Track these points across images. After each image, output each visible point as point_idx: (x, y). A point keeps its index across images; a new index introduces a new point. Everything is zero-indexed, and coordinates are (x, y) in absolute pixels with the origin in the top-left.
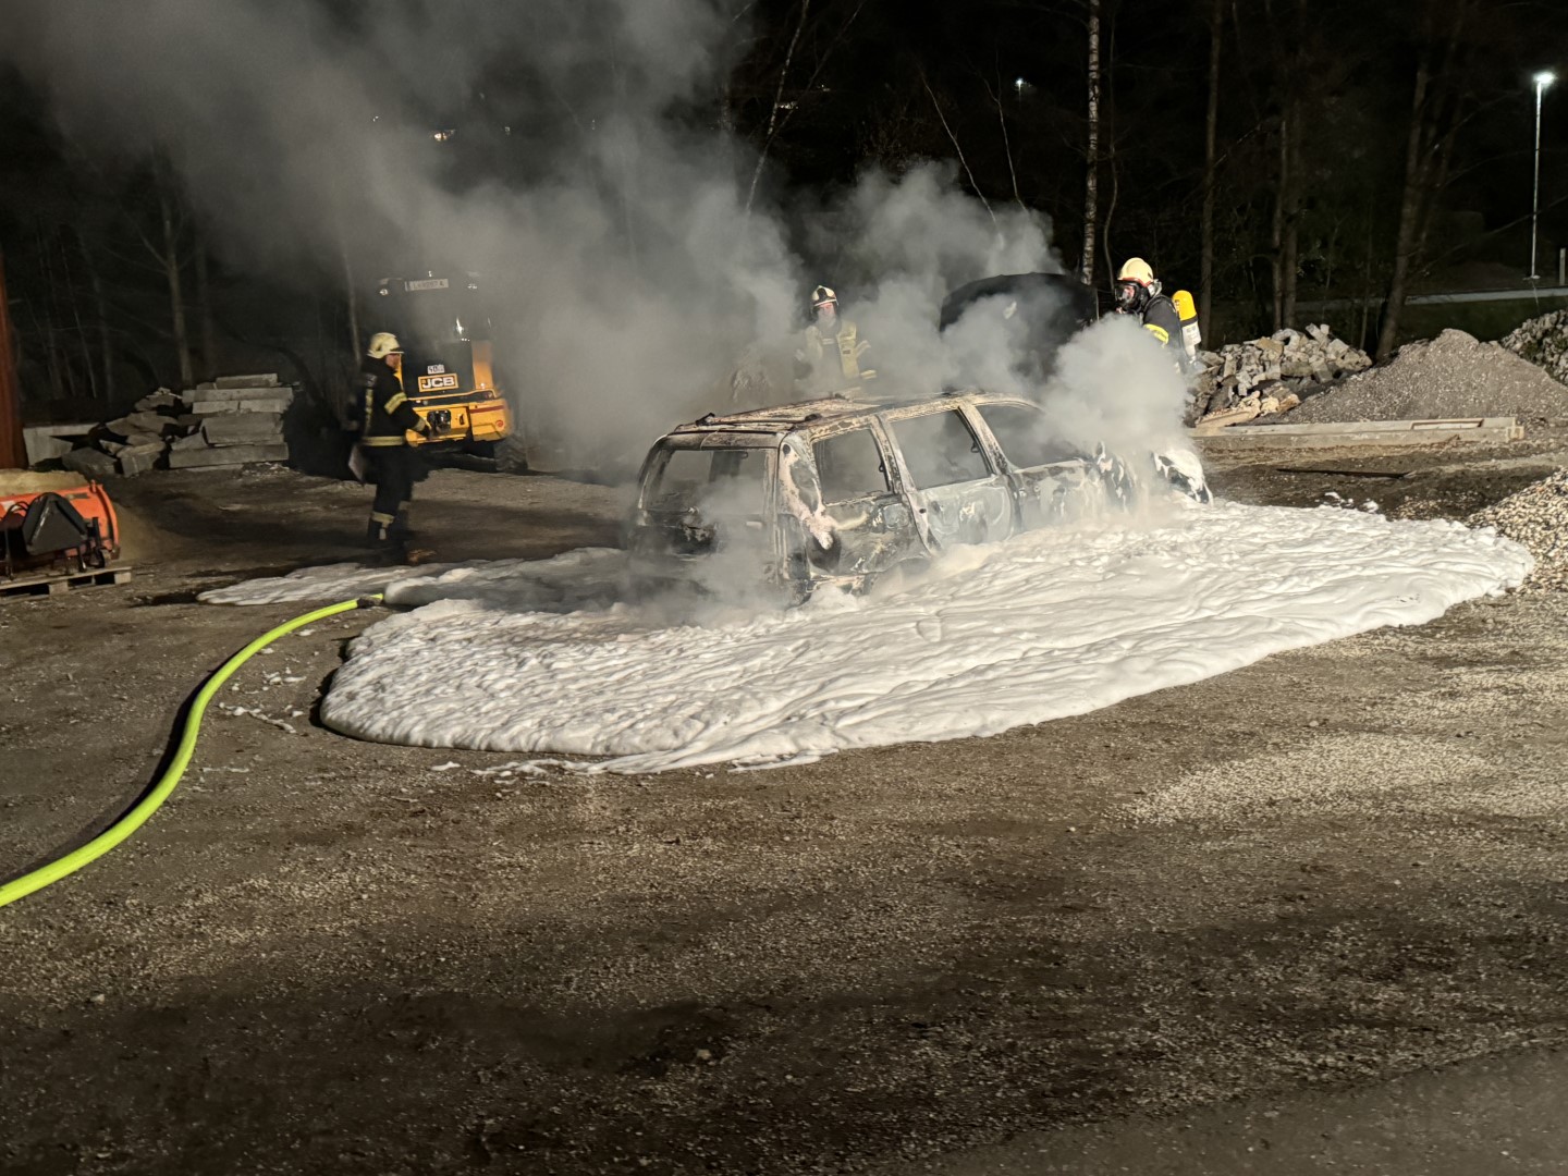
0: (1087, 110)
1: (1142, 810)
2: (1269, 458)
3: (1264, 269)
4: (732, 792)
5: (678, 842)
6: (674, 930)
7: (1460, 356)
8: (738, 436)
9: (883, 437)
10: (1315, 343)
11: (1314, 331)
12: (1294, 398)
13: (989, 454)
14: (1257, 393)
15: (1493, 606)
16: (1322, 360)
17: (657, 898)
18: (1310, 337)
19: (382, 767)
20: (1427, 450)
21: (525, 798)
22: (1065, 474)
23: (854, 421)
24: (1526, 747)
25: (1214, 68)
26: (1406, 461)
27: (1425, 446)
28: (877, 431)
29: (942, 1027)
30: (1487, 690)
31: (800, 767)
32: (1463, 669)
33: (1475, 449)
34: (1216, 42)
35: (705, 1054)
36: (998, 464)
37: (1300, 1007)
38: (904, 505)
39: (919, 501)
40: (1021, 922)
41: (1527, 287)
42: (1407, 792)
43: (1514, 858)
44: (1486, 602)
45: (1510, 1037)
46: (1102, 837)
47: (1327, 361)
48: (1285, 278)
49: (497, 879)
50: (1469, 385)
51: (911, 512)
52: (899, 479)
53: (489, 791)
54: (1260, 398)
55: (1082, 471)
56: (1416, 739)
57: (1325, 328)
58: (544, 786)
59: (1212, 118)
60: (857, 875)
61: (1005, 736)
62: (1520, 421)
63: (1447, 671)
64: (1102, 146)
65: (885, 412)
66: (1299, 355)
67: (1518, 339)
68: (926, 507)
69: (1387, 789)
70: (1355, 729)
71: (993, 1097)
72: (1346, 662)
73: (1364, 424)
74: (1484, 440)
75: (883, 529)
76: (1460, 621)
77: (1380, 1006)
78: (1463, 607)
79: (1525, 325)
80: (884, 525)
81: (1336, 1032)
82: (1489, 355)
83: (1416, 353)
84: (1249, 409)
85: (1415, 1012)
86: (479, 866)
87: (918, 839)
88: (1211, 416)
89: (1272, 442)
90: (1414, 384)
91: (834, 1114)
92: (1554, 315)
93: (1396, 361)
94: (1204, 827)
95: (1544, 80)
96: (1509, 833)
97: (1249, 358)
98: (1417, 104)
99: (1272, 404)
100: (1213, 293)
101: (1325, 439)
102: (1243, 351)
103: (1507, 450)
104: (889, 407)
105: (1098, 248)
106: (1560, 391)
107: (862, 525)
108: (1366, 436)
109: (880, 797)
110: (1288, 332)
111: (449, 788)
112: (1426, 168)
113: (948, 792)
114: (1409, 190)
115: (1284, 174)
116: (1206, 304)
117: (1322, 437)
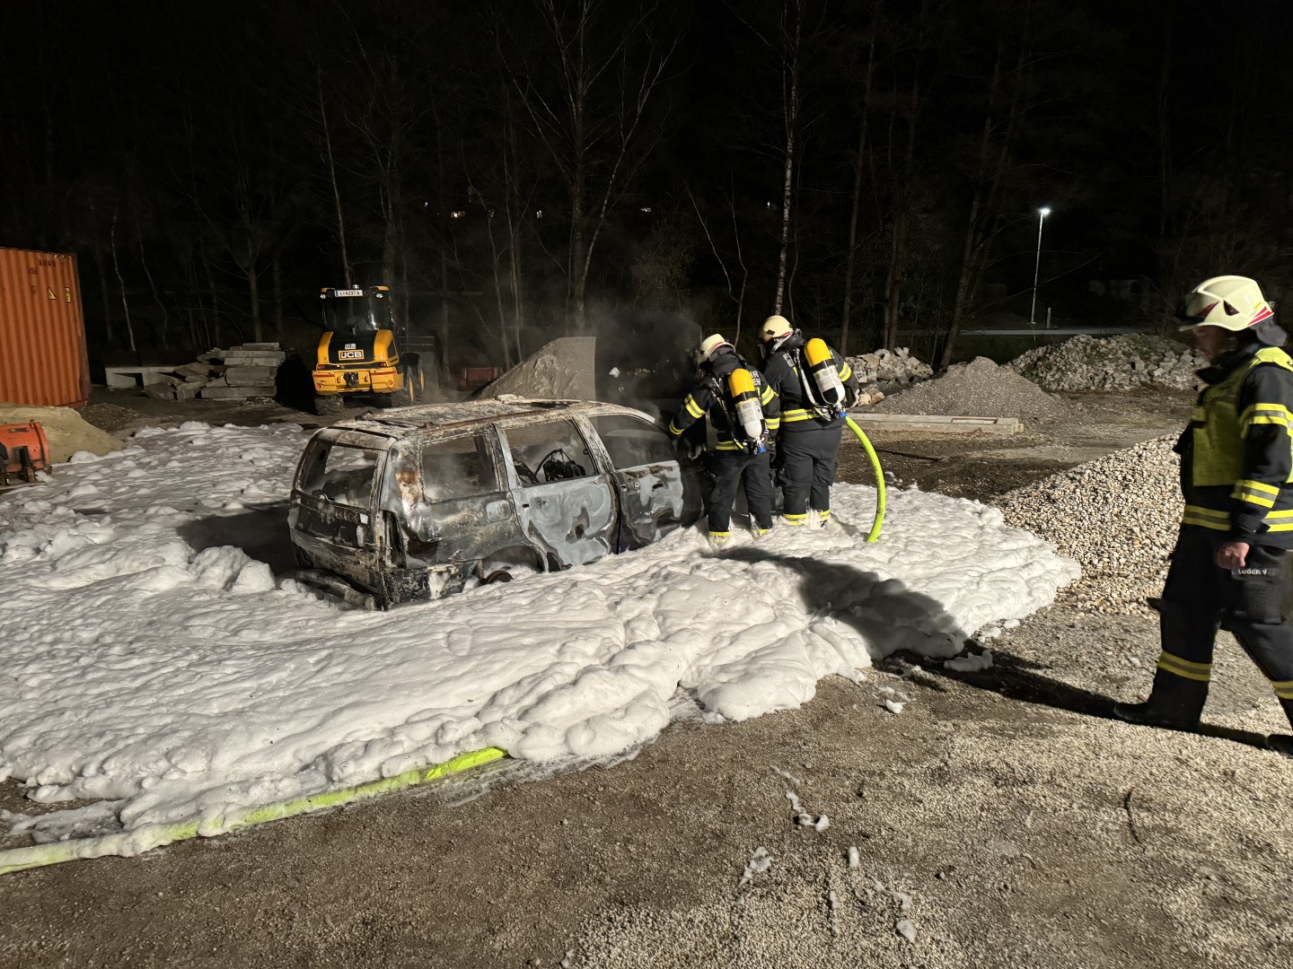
0: (783, 213)
3: (880, 310)
7: (986, 375)
8: (364, 437)
10: (899, 358)
11: (900, 352)
12: (880, 395)
13: (595, 457)
16: (903, 370)
18: (897, 355)
20: (959, 438)
22: (665, 472)
23: (469, 428)
25: (857, 193)
26: (945, 445)
27: (959, 435)
33: (991, 439)
34: (859, 178)
36: (605, 464)
38: (508, 501)
39: (523, 497)
41: (1029, 328)
47: (905, 371)
48: (891, 316)
50: (990, 393)
51: (513, 506)
57: (906, 350)
59: (854, 222)
62: (1022, 420)
64: (790, 235)
65: (502, 421)
66: (889, 366)
67: (1022, 362)
68: (529, 502)
73: (922, 417)
74: (997, 433)
75: (485, 522)
79: (1027, 353)
80: (486, 519)
82: (1004, 375)
83: (958, 372)
90: (955, 391)
92: (1044, 348)
93: (946, 375)
95: (1045, 212)
98: (972, 220)
99: (866, 399)
100: (850, 324)
103: (1012, 442)
105: (785, 292)
106: (1048, 399)
107: (462, 520)
108: (921, 425)
110: (883, 351)
112: (975, 258)
114: (965, 270)
115: (894, 257)
116: (845, 330)
117: (895, 423)
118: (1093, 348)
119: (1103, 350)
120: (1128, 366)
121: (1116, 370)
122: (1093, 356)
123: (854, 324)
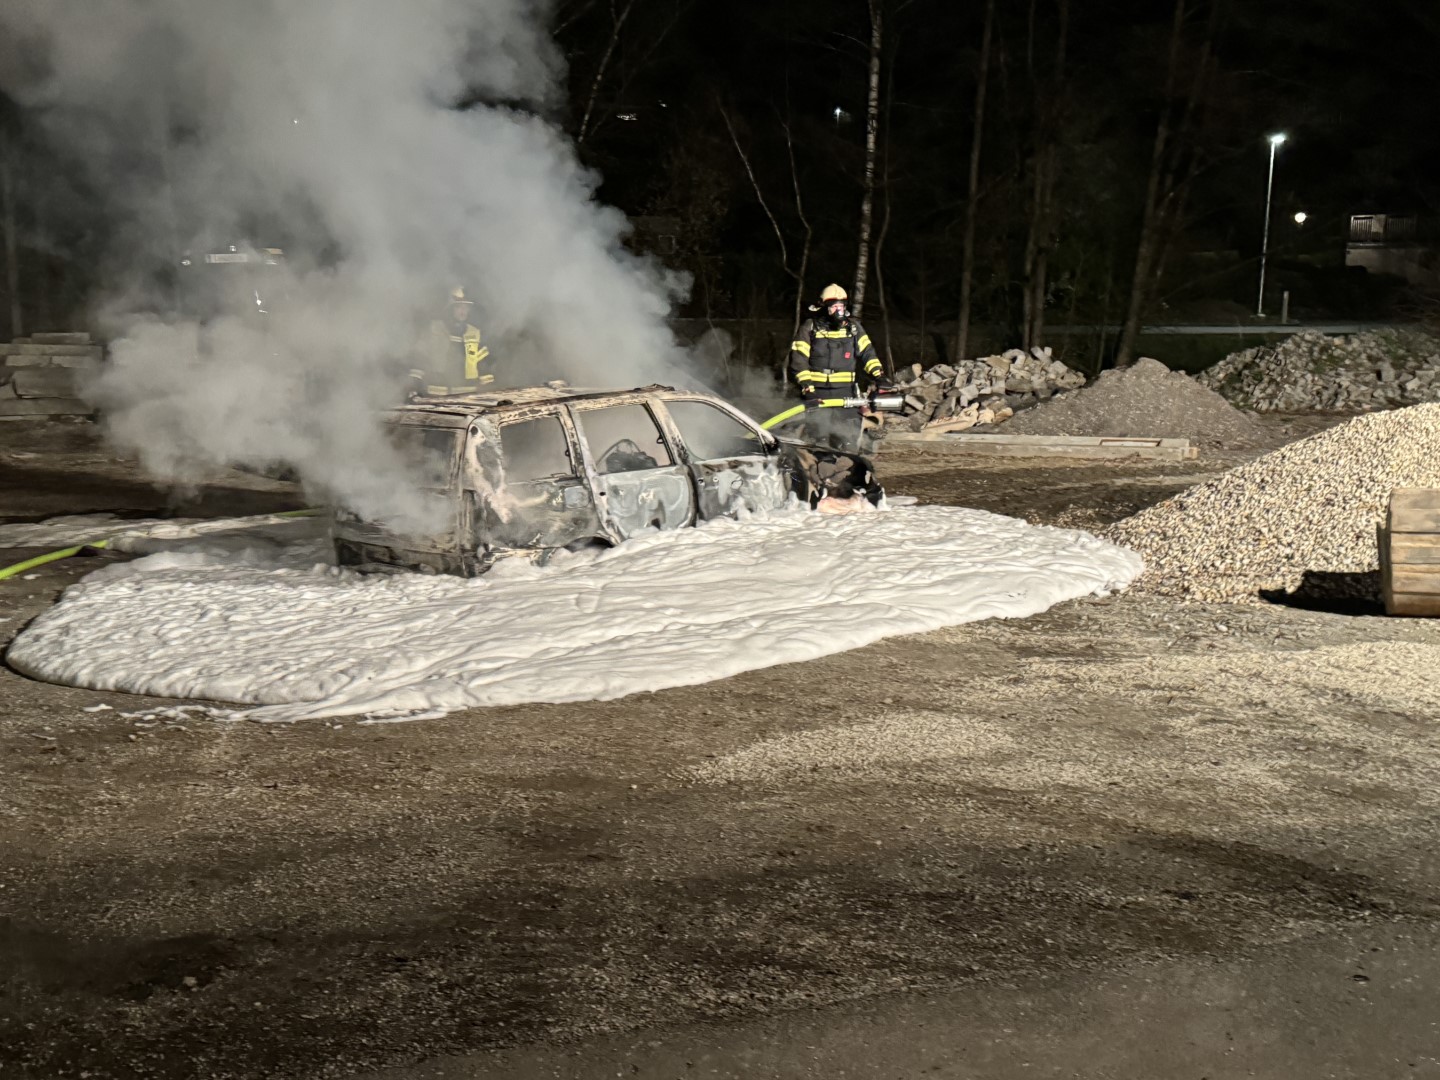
0: (865, 141)
1: (704, 771)
2: (974, 463)
3: (1017, 294)
4: (351, 742)
5: (275, 786)
6: (230, 867)
7: (1152, 383)
8: (434, 416)
9: (569, 423)
10: (1037, 362)
11: (1038, 353)
12: (1008, 411)
13: (672, 446)
14: (976, 405)
15: (1094, 604)
16: (1043, 379)
17: (228, 838)
18: (1035, 358)
19: (41, 707)
20: (1108, 464)
21: (157, 741)
22: (744, 468)
23: (543, 408)
24: (1055, 729)
25: (979, 112)
26: (1088, 473)
27: (1109, 460)
28: (565, 418)
29: (420, 961)
30: (1047, 678)
31: (425, 722)
32: (1037, 659)
33: (1150, 465)
34: (982, 90)
35: (191, 981)
36: (680, 455)
37: (737, 948)
38: (585, 488)
39: (600, 485)
40: (543, 868)
41: (1249, 323)
42: (932, 765)
43: (988, 826)
44: (1093, 602)
45: (896, 982)
46: (656, 794)
47: (1047, 381)
48: (1034, 302)
49: (91, 815)
50: (1157, 408)
51: (591, 493)
52: (582, 463)
53: (123, 733)
54: (978, 409)
55: (761, 466)
56: (966, 718)
57: (1048, 351)
58: (179, 730)
59: (975, 156)
60: (423, 821)
61: (622, 701)
62: (1197, 443)
63: (1024, 660)
64: (876, 174)
65: (575, 402)
66: (1023, 373)
67: (1221, 371)
68: (606, 490)
69: (918, 761)
70: (919, 706)
71: (429, 1025)
72: (947, 649)
73: (1063, 438)
74: (1160, 458)
75: (563, 508)
76: (1060, 618)
77: (802, 951)
78: (1069, 604)
79: (1229, 358)
80: (564, 505)
81: (753, 972)
82: (1177, 383)
83: (1114, 378)
84: (967, 419)
85: (831, 957)
86: (81, 802)
87: (494, 791)
88: (934, 423)
89: (980, 449)
90: (1109, 405)
91: (279, 1037)
92: (1254, 351)
93: (1099, 384)
94: (747, 788)
95: (1277, 140)
96: (995, 804)
97: (979, 373)
98: (1156, 154)
99: (988, 416)
101: (1026, 450)
102: (975, 366)
103: (1177, 468)
104: (579, 397)
105: (871, 263)
106: (1238, 418)
107: (542, 504)
108: (1059, 449)
109: (482, 752)
110: (1017, 352)
111: (90, 729)
112: (1162, 213)
113: (544, 750)
114: (1145, 232)
115: (1037, 211)
116: (964, 322)
117: (1024, 447)
118: (1323, 350)
119: (1338, 352)
120: (1373, 376)
121: (1354, 382)
122: (1324, 362)
123: (979, 314)
